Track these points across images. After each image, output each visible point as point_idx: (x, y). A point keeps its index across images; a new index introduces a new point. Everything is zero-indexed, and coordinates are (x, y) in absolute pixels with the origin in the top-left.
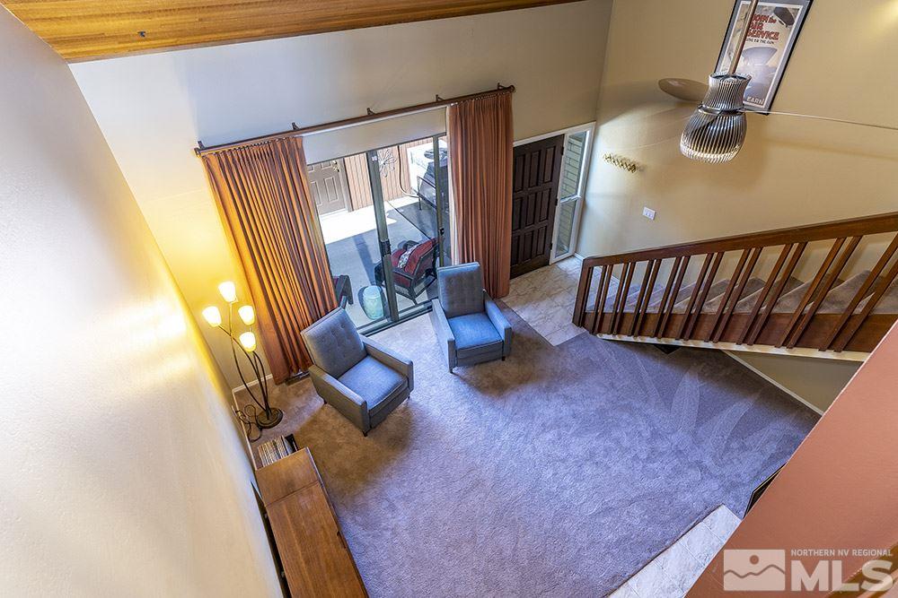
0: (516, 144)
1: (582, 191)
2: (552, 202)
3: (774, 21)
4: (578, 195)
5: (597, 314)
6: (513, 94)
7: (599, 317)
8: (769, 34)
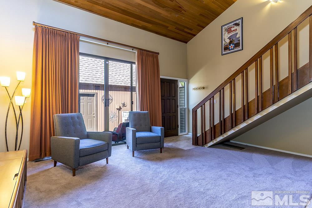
0: (161, 77)
1: (187, 105)
2: (176, 106)
3: (234, 27)
4: (186, 107)
5: (203, 133)
6: (159, 56)
7: (204, 134)
8: (234, 30)
